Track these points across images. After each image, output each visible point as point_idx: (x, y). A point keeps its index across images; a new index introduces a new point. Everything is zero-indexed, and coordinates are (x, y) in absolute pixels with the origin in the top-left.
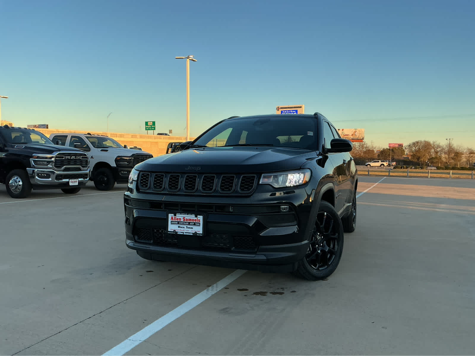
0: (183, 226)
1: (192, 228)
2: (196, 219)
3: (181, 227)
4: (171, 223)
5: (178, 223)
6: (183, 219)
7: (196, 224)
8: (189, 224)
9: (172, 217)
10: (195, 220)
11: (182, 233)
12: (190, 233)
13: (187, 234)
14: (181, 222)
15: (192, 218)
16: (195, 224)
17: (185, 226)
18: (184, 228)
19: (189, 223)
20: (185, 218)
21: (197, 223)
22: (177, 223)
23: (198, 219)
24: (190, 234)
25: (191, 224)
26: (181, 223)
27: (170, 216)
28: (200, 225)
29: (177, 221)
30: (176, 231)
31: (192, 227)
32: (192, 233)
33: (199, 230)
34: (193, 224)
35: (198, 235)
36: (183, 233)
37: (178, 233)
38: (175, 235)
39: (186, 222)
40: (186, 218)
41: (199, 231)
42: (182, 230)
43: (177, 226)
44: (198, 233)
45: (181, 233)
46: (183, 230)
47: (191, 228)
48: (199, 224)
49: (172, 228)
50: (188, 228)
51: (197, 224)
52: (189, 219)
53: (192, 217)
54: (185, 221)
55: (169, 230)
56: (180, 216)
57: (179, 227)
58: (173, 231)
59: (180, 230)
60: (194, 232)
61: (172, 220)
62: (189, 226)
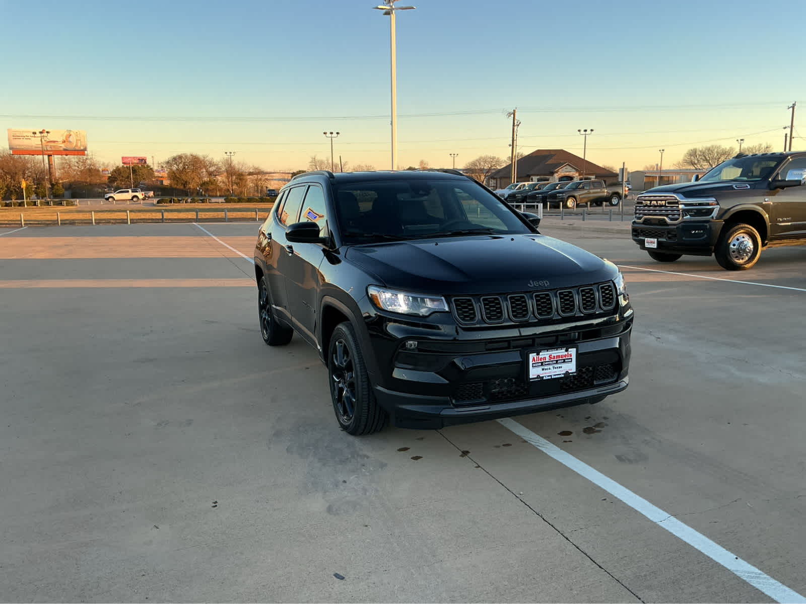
0: (548, 367)
2: (567, 354)
3: (546, 369)
4: (533, 367)
5: (542, 365)
6: (549, 357)
7: (566, 361)
8: (557, 363)
9: (534, 358)
10: (565, 356)
11: (550, 377)
12: (560, 374)
13: (557, 377)
14: (545, 362)
15: (560, 354)
16: (564, 362)
17: (551, 367)
18: (550, 369)
19: (557, 361)
21: (567, 359)
22: (540, 364)
23: (570, 353)
24: (559, 376)
25: (559, 362)
26: (547, 363)
27: (532, 356)
28: (571, 361)
29: (540, 361)
30: (540, 375)
31: (560, 366)
32: (562, 374)
33: (571, 367)
34: (563, 361)
35: (571, 375)
36: (551, 376)
37: (544, 378)
38: (540, 381)
39: (552, 361)
40: (553, 355)
41: (571, 370)
42: (547, 373)
43: (541, 368)
44: (570, 372)
45: (548, 378)
46: (550, 372)
47: (560, 368)
49: (534, 372)
50: (555, 368)
51: (568, 360)
52: (556, 356)
53: (562, 352)
54: (552, 360)
55: (530, 377)
56: (545, 355)
57: (543, 369)
58: (536, 376)
59: (545, 373)
60: (564, 372)
61: (534, 362)
62: (556, 366)
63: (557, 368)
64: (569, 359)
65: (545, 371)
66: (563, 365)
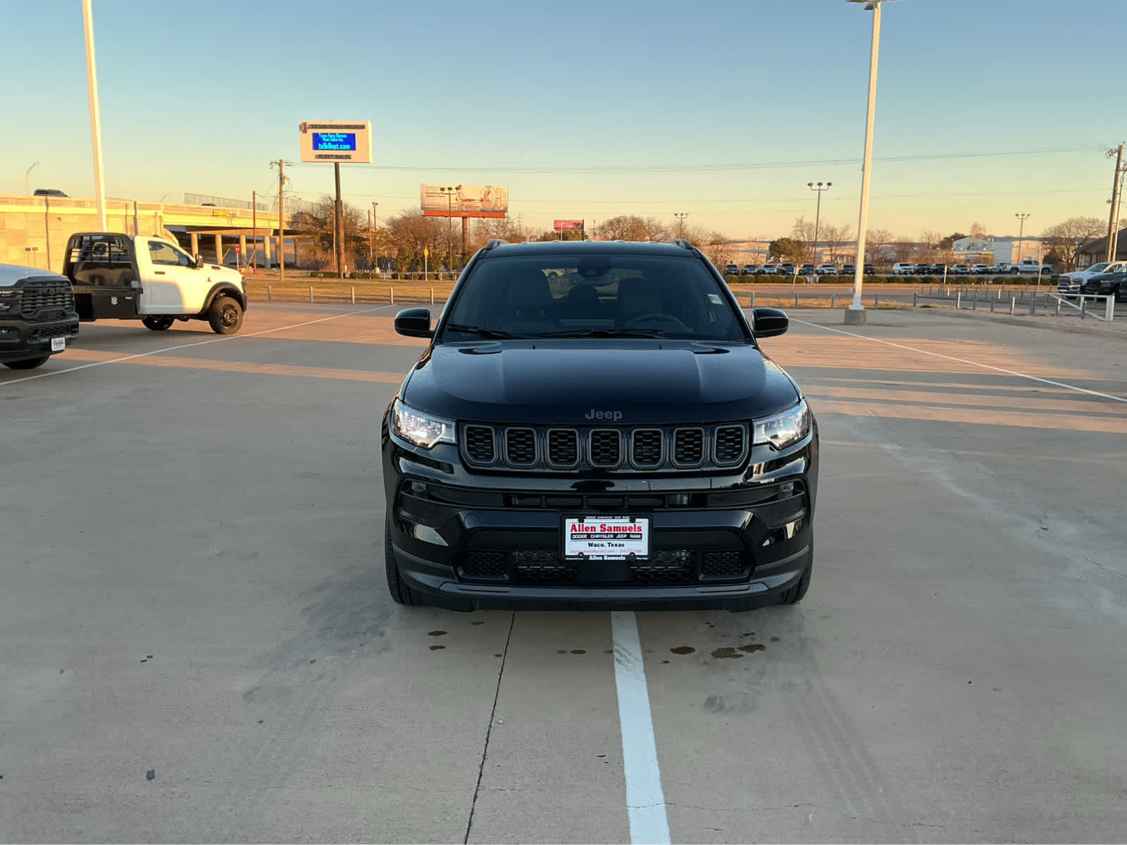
0: (601, 543)
1: (623, 545)
2: (633, 526)
3: (595, 546)
4: (572, 539)
5: (589, 537)
6: (601, 526)
7: (631, 536)
8: (615, 538)
9: (574, 526)
10: (630, 529)
11: (601, 558)
12: (619, 556)
13: (613, 558)
14: (595, 534)
15: (621, 525)
16: (628, 537)
17: (605, 543)
18: (602, 545)
19: (616, 535)
20: (605, 525)
21: (633, 534)
22: (585, 536)
23: (637, 525)
24: (619, 558)
25: (619, 536)
26: (597, 536)
27: (569, 523)
28: (641, 538)
29: (585, 532)
30: (585, 554)
31: (621, 543)
32: (623, 556)
33: (640, 547)
34: (625, 536)
35: (636, 558)
36: (603, 556)
37: (591, 558)
38: (583, 562)
39: (607, 534)
40: (607, 525)
41: (640, 551)
42: (598, 552)
43: (587, 543)
44: (636, 554)
45: (598, 558)
46: (603, 551)
47: (620, 545)
48: (639, 536)
49: (573, 548)
50: (612, 545)
51: (634, 536)
52: (614, 527)
53: (624, 522)
54: (606, 532)
55: (567, 554)
56: (593, 522)
57: (590, 545)
58: (577, 554)
59: (594, 551)
60: (628, 554)
61: (573, 532)
62: (614, 542)
63: (616, 545)
64: (636, 534)
65: (593, 548)
66: (626, 542)
